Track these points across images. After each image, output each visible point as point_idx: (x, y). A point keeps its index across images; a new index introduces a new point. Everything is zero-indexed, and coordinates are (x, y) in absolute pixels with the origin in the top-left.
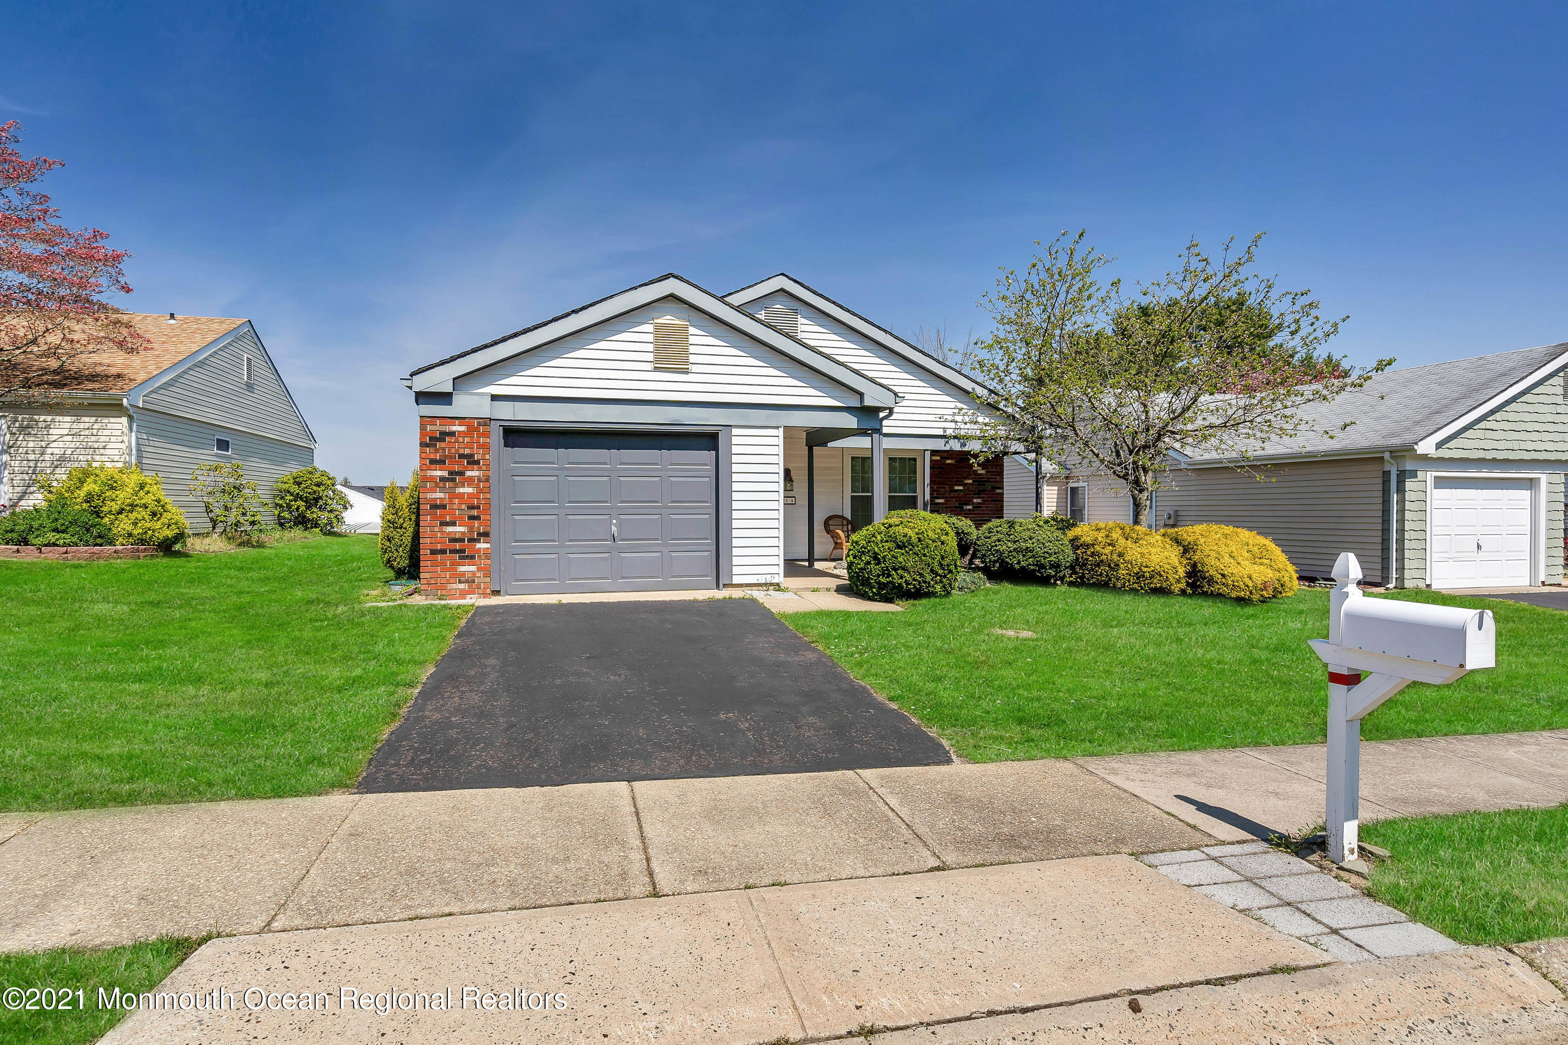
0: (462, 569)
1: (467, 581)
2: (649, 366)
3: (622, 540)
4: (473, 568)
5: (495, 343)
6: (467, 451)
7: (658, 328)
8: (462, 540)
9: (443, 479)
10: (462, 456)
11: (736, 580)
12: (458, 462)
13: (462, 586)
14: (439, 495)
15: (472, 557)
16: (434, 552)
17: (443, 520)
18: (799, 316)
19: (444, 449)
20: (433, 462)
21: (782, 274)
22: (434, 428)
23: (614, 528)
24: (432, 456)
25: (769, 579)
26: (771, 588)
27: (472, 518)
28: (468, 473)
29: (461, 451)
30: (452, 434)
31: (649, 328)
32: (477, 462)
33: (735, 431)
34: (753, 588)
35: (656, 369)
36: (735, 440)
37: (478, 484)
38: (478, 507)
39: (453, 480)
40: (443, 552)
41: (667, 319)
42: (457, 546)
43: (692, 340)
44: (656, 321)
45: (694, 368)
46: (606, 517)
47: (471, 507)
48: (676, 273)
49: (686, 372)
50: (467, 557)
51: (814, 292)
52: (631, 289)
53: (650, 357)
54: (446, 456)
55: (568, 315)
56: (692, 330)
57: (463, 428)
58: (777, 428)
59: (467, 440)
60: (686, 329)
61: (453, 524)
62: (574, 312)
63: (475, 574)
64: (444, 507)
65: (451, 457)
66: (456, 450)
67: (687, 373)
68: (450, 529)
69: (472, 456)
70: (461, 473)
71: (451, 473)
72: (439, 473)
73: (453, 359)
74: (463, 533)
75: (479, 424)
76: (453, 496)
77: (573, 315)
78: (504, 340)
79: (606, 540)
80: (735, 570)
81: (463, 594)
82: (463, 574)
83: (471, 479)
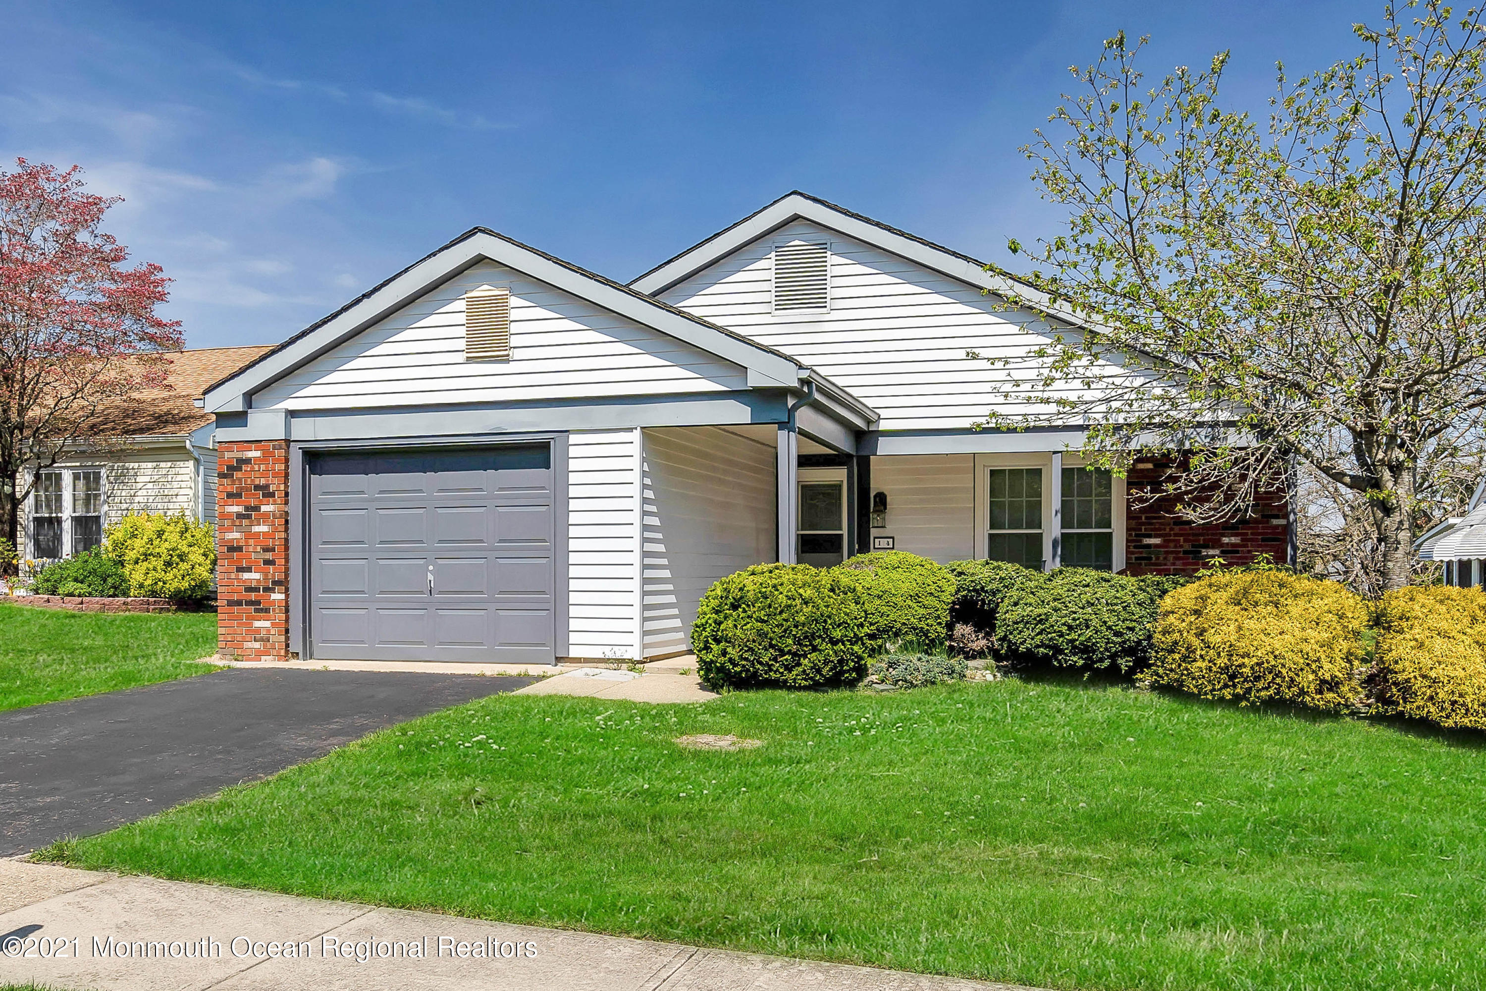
0: (257, 624)
1: (262, 640)
2: (461, 357)
3: (440, 592)
4: (267, 624)
5: (283, 347)
6: (263, 482)
7: (471, 302)
8: (256, 590)
9: (239, 516)
10: (257, 487)
11: (574, 652)
12: (254, 494)
13: (257, 645)
14: (236, 535)
15: (267, 611)
16: (231, 603)
17: (239, 565)
18: (829, 253)
19: (240, 480)
20: (230, 495)
21: (795, 193)
22: (231, 455)
23: (430, 577)
24: (229, 489)
25: (620, 653)
26: (624, 666)
27: (267, 562)
28: (264, 508)
29: (257, 482)
30: (248, 461)
31: (460, 305)
32: (272, 495)
33: (573, 439)
34: (600, 665)
35: (469, 360)
36: (573, 451)
37: (273, 521)
38: (273, 550)
39: (249, 517)
40: (239, 603)
41: (484, 291)
42: (253, 596)
43: (514, 315)
44: (469, 295)
45: (517, 354)
46: (422, 562)
47: (266, 550)
48: (482, 226)
49: (506, 360)
50: (262, 609)
51: (846, 213)
52: (429, 256)
53: (462, 344)
54: (242, 488)
55: (358, 301)
56: (514, 301)
57: (258, 454)
58: (630, 430)
59: (263, 467)
60: (503, 299)
61: (249, 570)
62: (365, 296)
63: (269, 631)
64: (239, 549)
65: (248, 489)
66: (253, 481)
67: (508, 361)
68: (246, 576)
69: (267, 487)
70: (257, 508)
71: (247, 508)
72: (235, 509)
73: (242, 371)
74: (258, 581)
75: (274, 448)
76: (249, 535)
77: (365, 300)
78: (292, 341)
79: (422, 592)
80: (573, 638)
81: (259, 655)
82: (258, 631)
83: (266, 515)
